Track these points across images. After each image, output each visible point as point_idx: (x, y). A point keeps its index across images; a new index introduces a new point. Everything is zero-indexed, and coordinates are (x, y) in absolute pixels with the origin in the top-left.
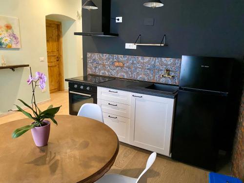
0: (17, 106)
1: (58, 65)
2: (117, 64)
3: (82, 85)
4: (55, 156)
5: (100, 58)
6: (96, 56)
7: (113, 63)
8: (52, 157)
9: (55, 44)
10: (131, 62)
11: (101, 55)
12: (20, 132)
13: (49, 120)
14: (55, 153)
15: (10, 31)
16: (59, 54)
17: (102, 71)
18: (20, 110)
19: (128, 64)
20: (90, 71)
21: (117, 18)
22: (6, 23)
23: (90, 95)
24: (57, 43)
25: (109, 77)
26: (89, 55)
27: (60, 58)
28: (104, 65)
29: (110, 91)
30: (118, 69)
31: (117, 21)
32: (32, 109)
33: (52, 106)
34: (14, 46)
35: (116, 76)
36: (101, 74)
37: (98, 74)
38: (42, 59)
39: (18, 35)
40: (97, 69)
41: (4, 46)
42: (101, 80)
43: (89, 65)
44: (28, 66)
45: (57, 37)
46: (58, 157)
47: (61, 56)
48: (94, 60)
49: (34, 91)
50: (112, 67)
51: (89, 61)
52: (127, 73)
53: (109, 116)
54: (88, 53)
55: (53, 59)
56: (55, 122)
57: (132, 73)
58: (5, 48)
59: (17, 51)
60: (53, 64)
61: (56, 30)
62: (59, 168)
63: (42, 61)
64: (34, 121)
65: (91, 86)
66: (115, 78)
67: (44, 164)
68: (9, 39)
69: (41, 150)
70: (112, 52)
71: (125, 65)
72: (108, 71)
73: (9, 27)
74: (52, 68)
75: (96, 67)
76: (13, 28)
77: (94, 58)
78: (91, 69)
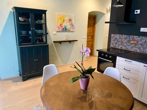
0: (74, 65)
1: (92, 40)
2: (132, 42)
3: (106, 54)
4: (91, 98)
5: (120, 38)
6: (117, 36)
7: (129, 41)
8: (90, 98)
9: (92, 28)
10: (144, 41)
11: (121, 35)
12: (75, 80)
13: (89, 75)
14: (91, 96)
15: (70, 22)
16: (93, 34)
17: (121, 46)
18: (75, 67)
19: (141, 43)
20: (112, 46)
21: (136, 11)
22: (69, 18)
23: (111, 61)
24: (93, 27)
25: (125, 51)
26: (112, 35)
27: (93, 36)
28: (122, 42)
29: (126, 60)
30: (132, 45)
31: (135, 13)
32: (81, 68)
33: (91, 67)
34: (71, 30)
35: (130, 50)
36: (119, 48)
37: (117, 48)
38: (84, 37)
39: (74, 24)
40: (117, 45)
41: (67, 30)
42: (119, 52)
43: (112, 41)
44: (77, 41)
45: (93, 24)
46: (93, 99)
47: (94, 35)
48: (116, 39)
49: (83, 58)
50: (128, 44)
51: (112, 39)
52: (139, 48)
53: (123, 77)
54: (112, 34)
55: (90, 37)
56: (92, 77)
57: (144, 49)
58: (68, 31)
59: (73, 33)
60: (89, 40)
61: (93, 20)
62: (94, 107)
63: (84, 38)
64: (81, 74)
65: (112, 56)
66: (129, 52)
67: (85, 101)
68: (69, 26)
69: (84, 92)
70: (129, 34)
71: (139, 43)
72: (125, 46)
73: (70, 20)
74: (88, 42)
75: (116, 44)
76: (72, 20)
77: (116, 37)
78: (113, 44)
